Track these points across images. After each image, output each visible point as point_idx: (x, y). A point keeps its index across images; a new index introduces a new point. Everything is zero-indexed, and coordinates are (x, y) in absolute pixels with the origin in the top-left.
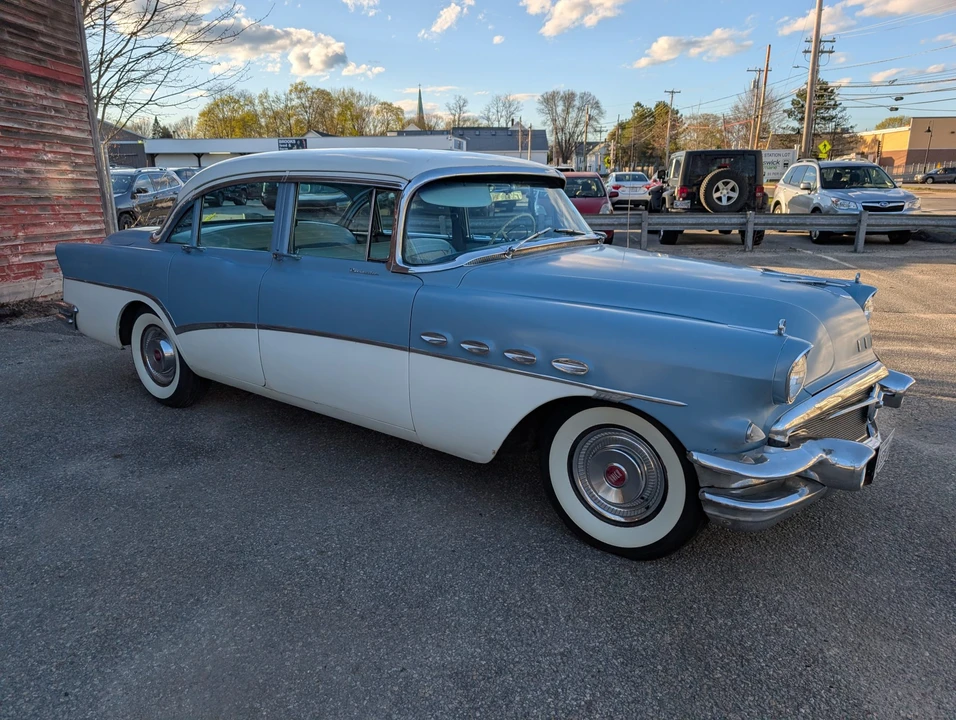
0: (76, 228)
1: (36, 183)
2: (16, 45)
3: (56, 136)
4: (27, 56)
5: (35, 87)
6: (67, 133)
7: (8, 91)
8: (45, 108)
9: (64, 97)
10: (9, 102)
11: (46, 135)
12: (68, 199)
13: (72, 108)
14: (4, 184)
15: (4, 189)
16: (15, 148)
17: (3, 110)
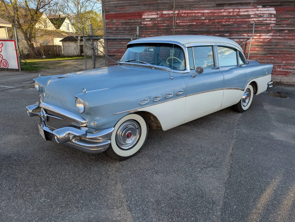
14: (283, 47)
15: (282, 48)
16: (292, 36)
17: (292, 24)
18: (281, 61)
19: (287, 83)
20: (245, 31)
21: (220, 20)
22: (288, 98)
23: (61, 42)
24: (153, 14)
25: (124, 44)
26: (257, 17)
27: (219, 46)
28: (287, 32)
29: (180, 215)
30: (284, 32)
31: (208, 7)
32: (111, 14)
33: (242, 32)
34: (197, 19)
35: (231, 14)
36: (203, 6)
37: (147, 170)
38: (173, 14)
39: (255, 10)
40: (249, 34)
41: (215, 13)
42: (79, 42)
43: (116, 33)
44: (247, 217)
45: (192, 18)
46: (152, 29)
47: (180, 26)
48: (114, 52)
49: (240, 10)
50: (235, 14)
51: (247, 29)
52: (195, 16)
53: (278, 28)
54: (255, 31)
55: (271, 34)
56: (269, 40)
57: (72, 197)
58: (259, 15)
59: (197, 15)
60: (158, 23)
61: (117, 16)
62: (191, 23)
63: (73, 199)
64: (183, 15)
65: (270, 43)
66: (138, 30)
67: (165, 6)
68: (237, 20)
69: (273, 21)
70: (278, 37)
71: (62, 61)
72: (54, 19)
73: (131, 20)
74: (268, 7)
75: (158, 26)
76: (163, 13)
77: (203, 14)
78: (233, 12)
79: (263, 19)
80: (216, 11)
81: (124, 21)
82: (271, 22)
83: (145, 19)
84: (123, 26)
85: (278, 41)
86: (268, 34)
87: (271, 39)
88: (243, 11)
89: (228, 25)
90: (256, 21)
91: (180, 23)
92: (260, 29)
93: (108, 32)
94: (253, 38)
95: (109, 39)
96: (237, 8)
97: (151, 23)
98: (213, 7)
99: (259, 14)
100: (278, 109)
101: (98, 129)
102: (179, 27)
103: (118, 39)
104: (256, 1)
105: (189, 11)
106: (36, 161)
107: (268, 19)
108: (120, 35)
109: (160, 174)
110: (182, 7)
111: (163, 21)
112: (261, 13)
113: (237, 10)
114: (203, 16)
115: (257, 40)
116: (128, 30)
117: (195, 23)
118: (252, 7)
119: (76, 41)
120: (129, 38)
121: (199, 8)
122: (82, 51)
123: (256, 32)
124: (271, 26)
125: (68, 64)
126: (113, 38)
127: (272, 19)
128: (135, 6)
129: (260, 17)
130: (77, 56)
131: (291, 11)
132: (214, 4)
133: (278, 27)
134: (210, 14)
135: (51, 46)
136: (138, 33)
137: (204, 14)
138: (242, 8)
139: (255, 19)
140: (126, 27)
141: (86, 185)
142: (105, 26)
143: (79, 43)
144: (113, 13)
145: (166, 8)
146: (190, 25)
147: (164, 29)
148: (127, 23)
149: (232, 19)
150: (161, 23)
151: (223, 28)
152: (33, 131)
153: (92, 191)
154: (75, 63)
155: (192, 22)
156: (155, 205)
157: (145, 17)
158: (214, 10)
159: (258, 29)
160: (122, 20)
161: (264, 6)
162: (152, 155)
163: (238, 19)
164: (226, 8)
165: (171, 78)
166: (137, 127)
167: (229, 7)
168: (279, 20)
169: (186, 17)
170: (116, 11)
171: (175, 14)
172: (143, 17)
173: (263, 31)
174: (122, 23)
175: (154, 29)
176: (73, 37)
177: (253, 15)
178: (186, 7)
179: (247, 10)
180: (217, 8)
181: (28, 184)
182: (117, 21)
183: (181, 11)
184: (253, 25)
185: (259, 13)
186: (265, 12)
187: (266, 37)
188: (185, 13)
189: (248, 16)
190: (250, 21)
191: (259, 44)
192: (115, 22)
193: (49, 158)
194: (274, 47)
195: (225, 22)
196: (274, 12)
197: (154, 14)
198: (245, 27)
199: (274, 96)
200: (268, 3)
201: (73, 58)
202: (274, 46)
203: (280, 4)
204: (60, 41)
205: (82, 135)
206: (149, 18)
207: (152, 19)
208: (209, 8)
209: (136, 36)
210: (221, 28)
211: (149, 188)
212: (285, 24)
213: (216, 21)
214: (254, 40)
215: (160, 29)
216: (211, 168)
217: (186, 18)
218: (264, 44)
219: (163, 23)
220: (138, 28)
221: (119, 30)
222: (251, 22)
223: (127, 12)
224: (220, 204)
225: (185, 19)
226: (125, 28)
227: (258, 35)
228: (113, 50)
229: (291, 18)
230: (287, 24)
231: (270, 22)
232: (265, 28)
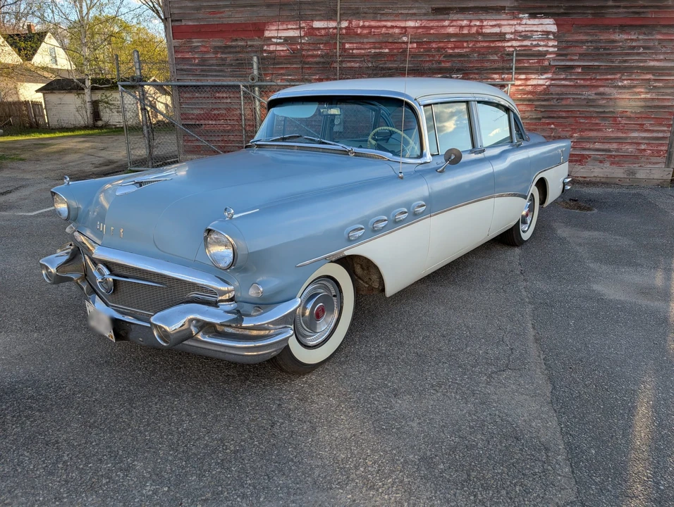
0: (635, 134)
1: (604, 102)
2: (619, 7)
3: (639, 67)
4: (628, 12)
5: (629, 34)
6: (652, 64)
7: (600, 41)
8: (634, 48)
9: (659, 37)
10: (597, 49)
11: (626, 68)
12: (635, 113)
13: (664, 44)
14: (572, 103)
15: (572, 105)
16: (591, 79)
17: (590, 54)
18: (570, 133)
19: (583, 179)
20: (496, 69)
21: (442, 45)
22: (596, 211)
23: (40, 95)
24: (290, 27)
25: (223, 97)
26: (519, 38)
27: (479, 102)
28: (580, 70)
29: (487, 483)
30: (573, 71)
31: (414, 14)
32: (185, 25)
33: (489, 71)
34: (390, 40)
35: (465, 31)
36: (403, 12)
37: (372, 390)
38: (335, 28)
39: (515, 22)
40: (503, 76)
41: (431, 28)
42: (89, 93)
43: (202, 71)
44: (625, 470)
45: (381, 38)
46: (290, 63)
47: (353, 56)
48: (199, 117)
49: (483, 22)
50: (474, 30)
51: (501, 65)
52: (386, 34)
53: (563, 63)
54: (516, 69)
55: (549, 76)
56: (545, 89)
57: (220, 472)
58: (523, 34)
59: (391, 31)
60: (302, 50)
61: (201, 31)
62: (377, 51)
63: (226, 477)
64: (359, 31)
65: (547, 94)
66: (255, 66)
67: (317, 10)
68: (478, 45)
69: (552, 46)
70: (563, 82)
71: (50, 142)
72: (18, 35)
73: (236, 40)
74: (541, 18)
75: (304, 56)
76: (314, 26)
77: (404, 30)
78: (469, 26)
79: (531, 44)
80: (432, 24)
81: (219, 44)
82: (548, 49)
83: (270, 38)
84: (219, 56)
85: (563, 90)
86: (542, 75)
87: (550, 86)
88: (490, 25)
89: (460, 55)
90: (518, 47)
91: (353, 49)
92: (526, 65)
93: (182, 70)
94: (513, 85)
95: (184, 86)
96: (477, 18)
97: (285, 49)
98: (425, 14)
99: (522, 32)
100: (587, 234)
101: (264, 304)
102: (353, 58)
103: (209, 86)
104: (516, 4)
105: (373, 23)
106: (90, 395)
107: (542, 43)
108: (211, 76)
109: (405, 398)
110: (356, 13)
111: (315, 45)
112: (527, 29)
113: (478, 23)
114: (405, 34)
115: (521, 88)
116: (232, 65)
117: (387, 51)
118: (509, 17)
119: (79, 92)
120: (236, 83)
121: (396, 16)
122: (96, 115)
123: (520, 70)
124: (548, 59)
125: (68, 149)
126: (194, 84)
127: (551, 43)
128: (245, 7)
129: (526, 38)
130: (86, 128)
131: (586, 26)
132: (426, 7)
133: (563, 60)
134: (420, 31)
135: (14, 103)
136: (256, 72)
137: (406, 31)
138: (488, 17)
139: (515, 43)
140: (226, 58)
141: (242, 440)
142: (172, 55)
143: (87, 96)
144: (191, 23)
145: (320, 15)
146: (376, 55)
147: (318, 63)
148: (227, 47)
149: (467, 41)
150: (308, 50)
151: (449, 62)
152: (49, 321)
153: (264, 452)
154: (87, 145)
155: (381, 48)
156: (423, 469)
157: (270, 35)
158: (428, 20)
159: (522, 65)
160: (215, 41)
161: (533, 16)
162: (368, 355)
163: (479, 41)
164: (454, 19)
165: (400, 175)
166: (335, 294)
167: (459, 16)
168: (564, 45)
169: (366, 36)
170: (198, 19)
171: (341, 29)
172: (267, 34)
173: (531, 69)
174: (215, 47)
175: (293, 64)
176: (72, 81)
177: (512, 33)
178: (366, 13)
179: (498, 22)
180: (435, 17)
181: (94, 455)
182: (204, 44)
183: (354, 23)
184: (512, 55)
185: (524, 29)
186: (535, 28)
187: (540, 80)
188: (363, 27)
189: (501, 37)
190: (504, 47)
191: (525, 96)
192: (198, 46)
193: (121, 383)
194: (554, 102)
195: (452, 48)
196: (554, 28)
197: (292, 29)
198: (494, 61)
199: (567, 208)
200: (541, 7)
201: (77, 133)
202: (555, 100)
203: (566, 11)
204: (37, 91)
205: (230, 321)
206: (280, 38)
207: (287, 40)
208: (418, 18)
209: (253, 79)
210: (444, 61)
211: (394, 430)
212: (575, 54)
213: (434, 45)
214: (514, 89)
215: (308, 63)
216: (509, 372)
217: (367, 38)
218: (536, 97)
219: (314, 50)
220: (255, 59)
221: (208, 66)
222: (507, 49)
223: (225, 21)
224: (560, 449)
225: (365, 40)
226: (222, 59)
227: (523, 77)
228: (196, 112)
229: (587, 41)
230: (581, 55)
231: (545, 49)
232: (537, 62)
